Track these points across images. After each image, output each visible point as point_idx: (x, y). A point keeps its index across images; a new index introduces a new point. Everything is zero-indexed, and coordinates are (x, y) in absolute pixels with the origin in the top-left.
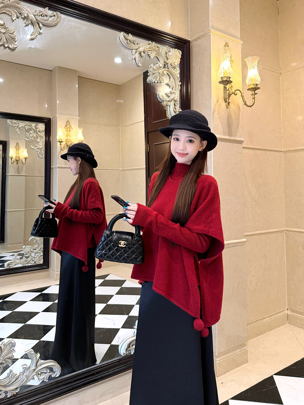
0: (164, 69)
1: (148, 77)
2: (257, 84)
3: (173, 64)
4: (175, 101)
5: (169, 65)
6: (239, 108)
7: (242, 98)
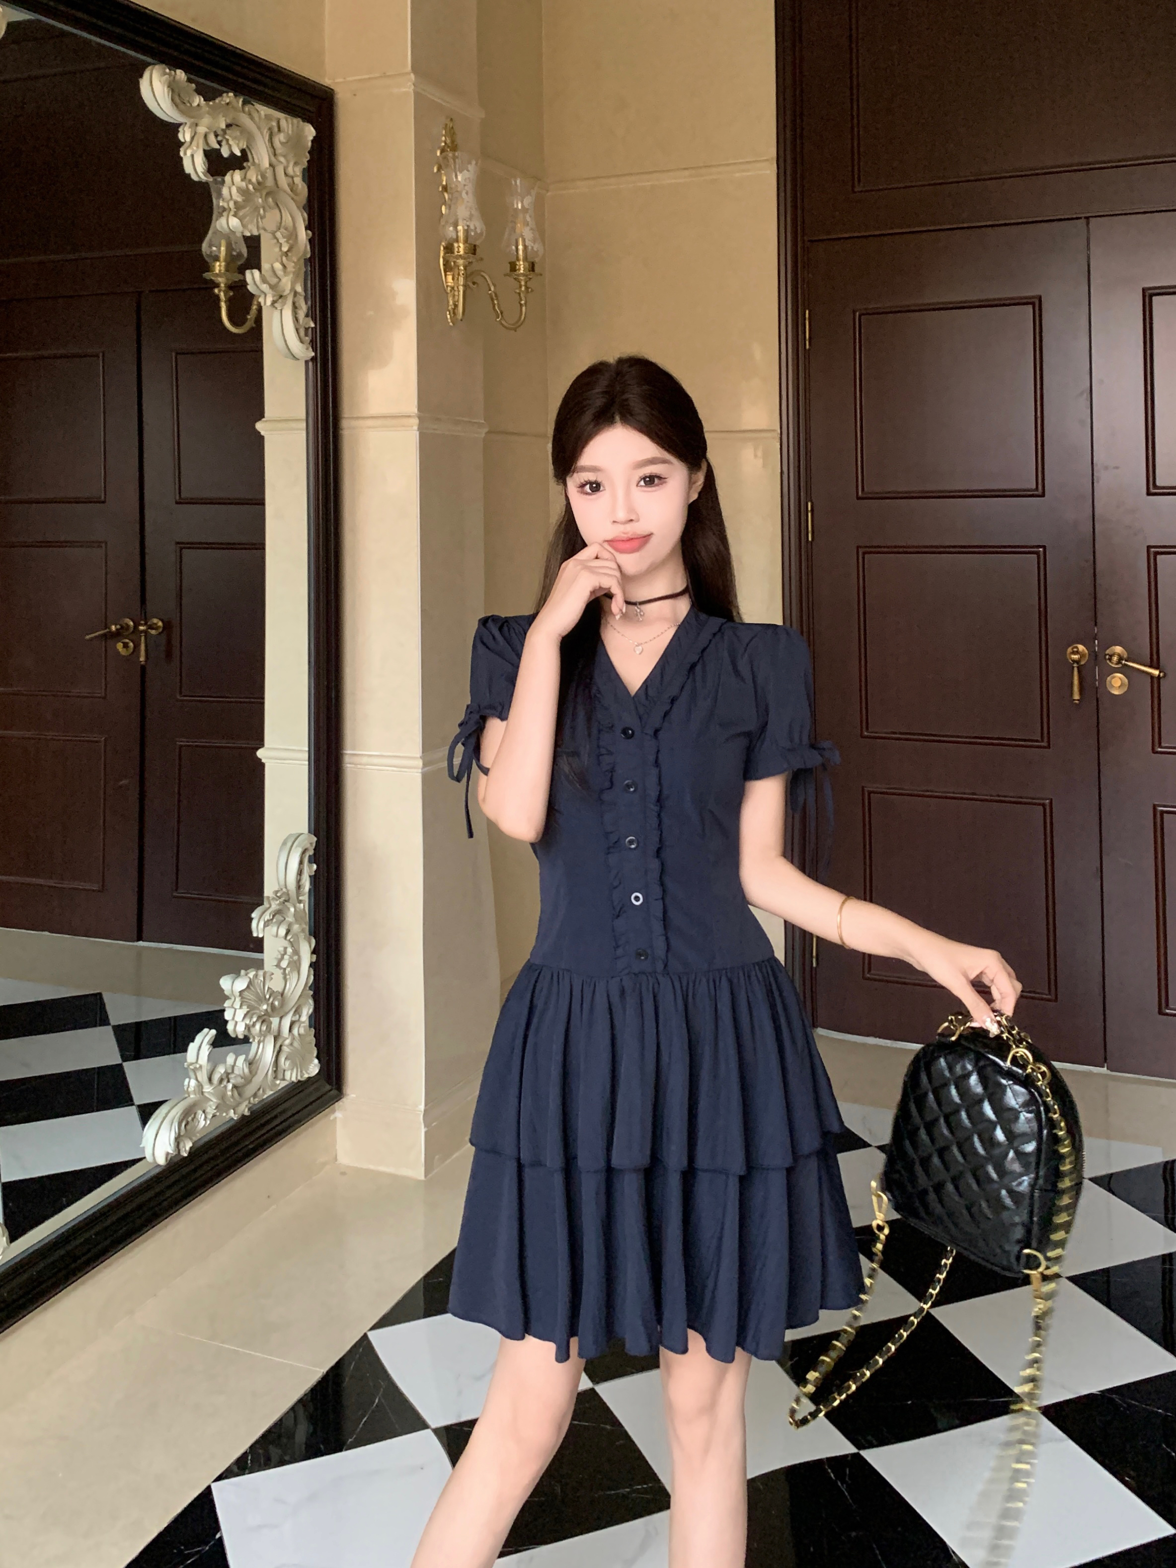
0: (268, 190)
2: (533, 264)
3: (290, 171)
4: (296, 294)
5: (280, 172)
7: (492, 300)
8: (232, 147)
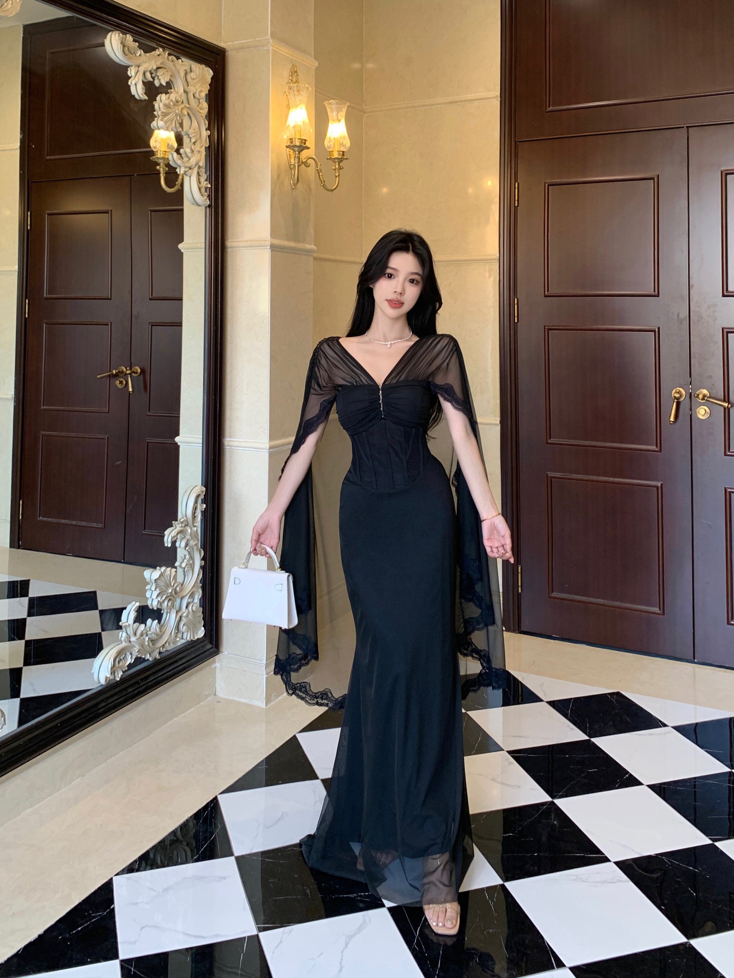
0: (183, 106)
1: (156, 119)
2: (343, 152)
3: (197, 95)
4: (199, 167)
5: (191, 96)
6: (310, 189)
7: (319, 173)
8: (162, 80)
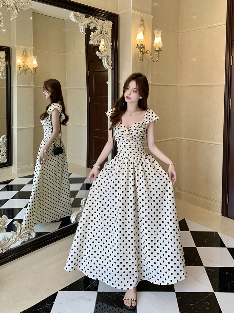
0: (100, 35)
1: (90, 40)
2: (160, 48)
4: (108, 56)
5: (104, 32)
7: (151, 56)
8: (92, 27)
